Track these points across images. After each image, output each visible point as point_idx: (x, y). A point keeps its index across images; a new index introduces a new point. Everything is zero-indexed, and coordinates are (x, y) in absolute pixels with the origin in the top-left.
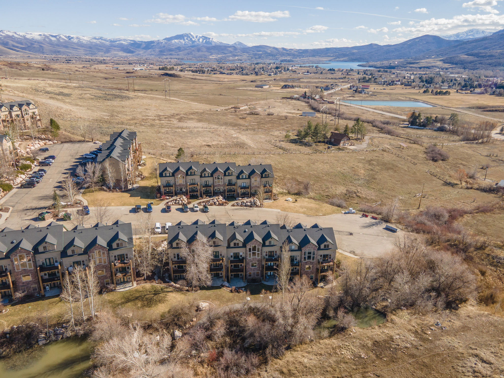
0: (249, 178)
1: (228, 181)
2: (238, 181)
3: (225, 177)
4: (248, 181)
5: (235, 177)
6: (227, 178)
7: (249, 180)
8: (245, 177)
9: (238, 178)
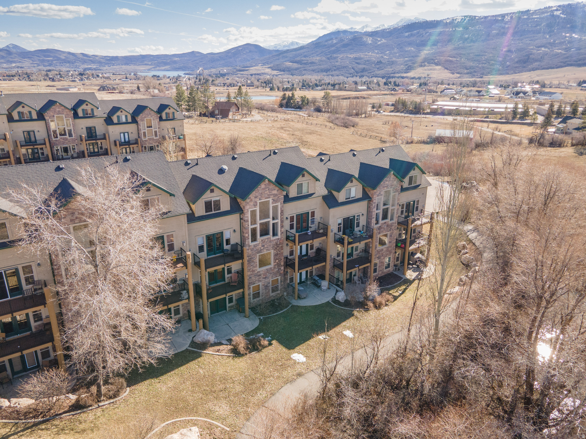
0: (134, 121)
1: (85, 130)
2: (111, 128)
3: (78, 121)
4: (131, 128)
5: (102, 121)
6: (83, 124)
7: (134, 126)
8: (124, 120)
9: (109, 121)
